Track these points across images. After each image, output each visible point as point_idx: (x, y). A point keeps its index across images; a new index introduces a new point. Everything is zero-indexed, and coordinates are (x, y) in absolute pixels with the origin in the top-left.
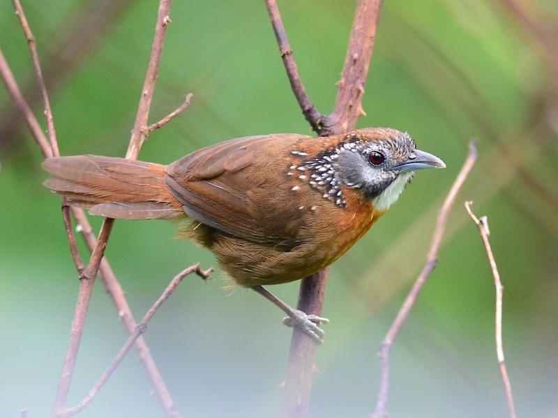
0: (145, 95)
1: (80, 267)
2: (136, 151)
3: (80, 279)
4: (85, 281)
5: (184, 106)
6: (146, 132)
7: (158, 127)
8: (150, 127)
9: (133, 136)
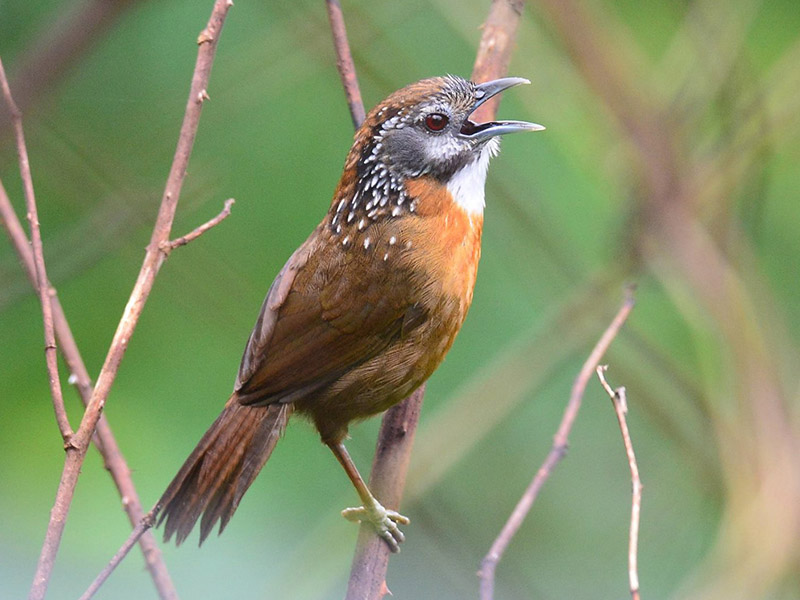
0: (168, 198)
1: (66, 434)
2: (152, 275)
3: (66, 449)
4: (72, 452)
5: (221, 216)
6: (167, 250)
7: (184, 244)
8: (173, 243)
9: (149, 255)
